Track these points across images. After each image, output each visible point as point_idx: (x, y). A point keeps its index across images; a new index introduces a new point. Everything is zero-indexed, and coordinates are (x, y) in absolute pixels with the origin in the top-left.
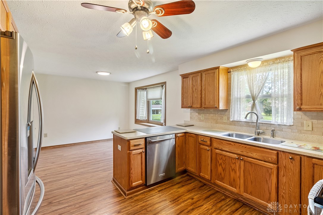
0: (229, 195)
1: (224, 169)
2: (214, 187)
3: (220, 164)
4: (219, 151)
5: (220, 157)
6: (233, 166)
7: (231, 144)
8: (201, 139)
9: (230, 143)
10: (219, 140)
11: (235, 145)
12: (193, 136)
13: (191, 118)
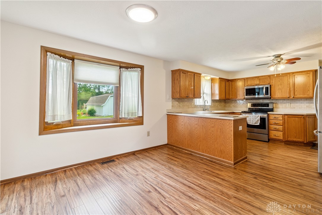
13: (172, 106)
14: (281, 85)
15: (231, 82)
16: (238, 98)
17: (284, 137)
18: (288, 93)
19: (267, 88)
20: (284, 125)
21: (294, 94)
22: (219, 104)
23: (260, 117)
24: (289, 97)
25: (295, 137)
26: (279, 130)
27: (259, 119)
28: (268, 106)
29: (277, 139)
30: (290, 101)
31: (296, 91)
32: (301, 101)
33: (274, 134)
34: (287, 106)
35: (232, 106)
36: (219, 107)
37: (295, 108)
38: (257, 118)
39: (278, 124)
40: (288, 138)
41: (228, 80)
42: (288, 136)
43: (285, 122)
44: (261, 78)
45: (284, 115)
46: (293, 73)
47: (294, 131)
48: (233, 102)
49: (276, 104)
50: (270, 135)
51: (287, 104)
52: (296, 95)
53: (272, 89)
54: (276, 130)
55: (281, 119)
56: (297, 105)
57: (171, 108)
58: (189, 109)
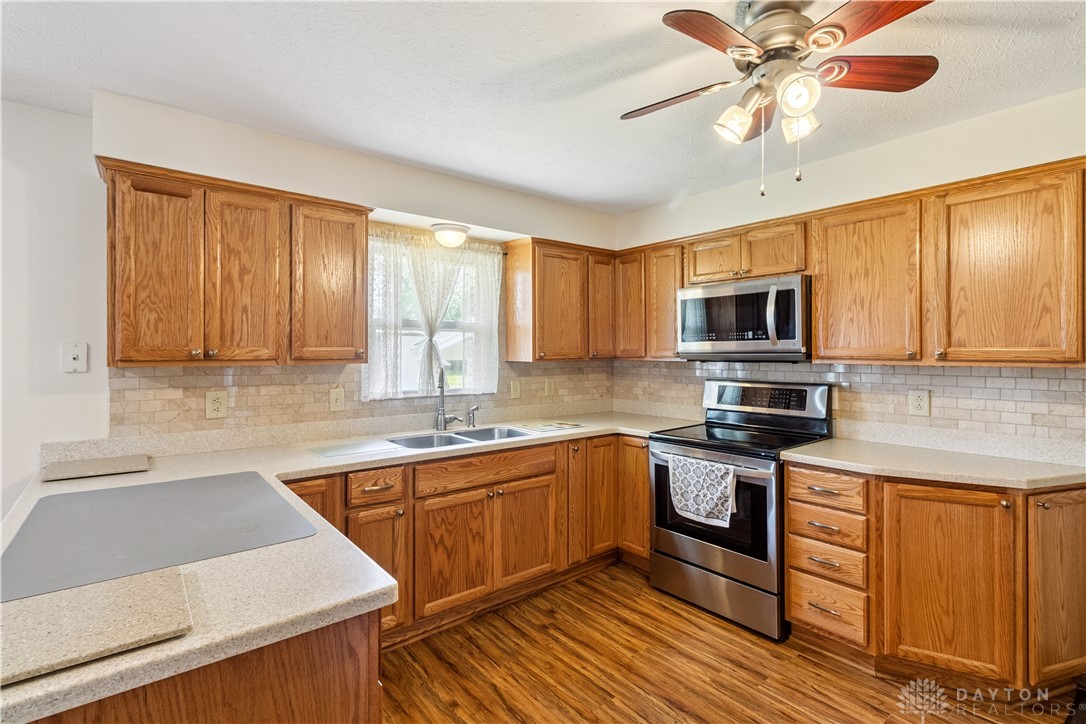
0: (453, 625)
1: (449, 550)
2: (405, 641)
3: (437, 541)
4: (437, 500)
5: (439, 519)
6: (475, 525)
7: (470, 464)
8: (360, 485)
9: (469, 460)
10: (435, 465)
11: (481, 462)
12: (320, 486)
13: (117, 420)
14: (866, 274)
15: (623, 263)
16: (653, 354)
17: (873, 629)
18: (912, 327)
19: (785, 299)
20: (873, 549)
21: (949, 335)
22: (571, 385)
23: (738, 477)
24: (912, 357)
25: (949, 642)
26: (846, 578)
27: (731, 491)
28: (802, 405)
29: (831, 633)
30: (927, 380)
31: (962, 312)
32: (999, 383)
33: (814, 597)
34: (911, 410)
35: (639, 391)
36: (566, 399)
37: (954, 423)
38: (719, 484)
39: (837, 538)
40: (899, 639)
41: (608, 257)
42: (898, 627)
43: (879, 530)
44: (761, 235)
45: (873, 483)
46: (942, 192)
47: (943, 599)
48: (644, 371)
49: (847, 395)
50: (789, 601)
51: (912, 396)
52: (961, 344)
53: (819, 303)
54: (826, 572)
55: (858, 502)
56: (971, 403)
57: (102, 431)
58: (301, 425)
